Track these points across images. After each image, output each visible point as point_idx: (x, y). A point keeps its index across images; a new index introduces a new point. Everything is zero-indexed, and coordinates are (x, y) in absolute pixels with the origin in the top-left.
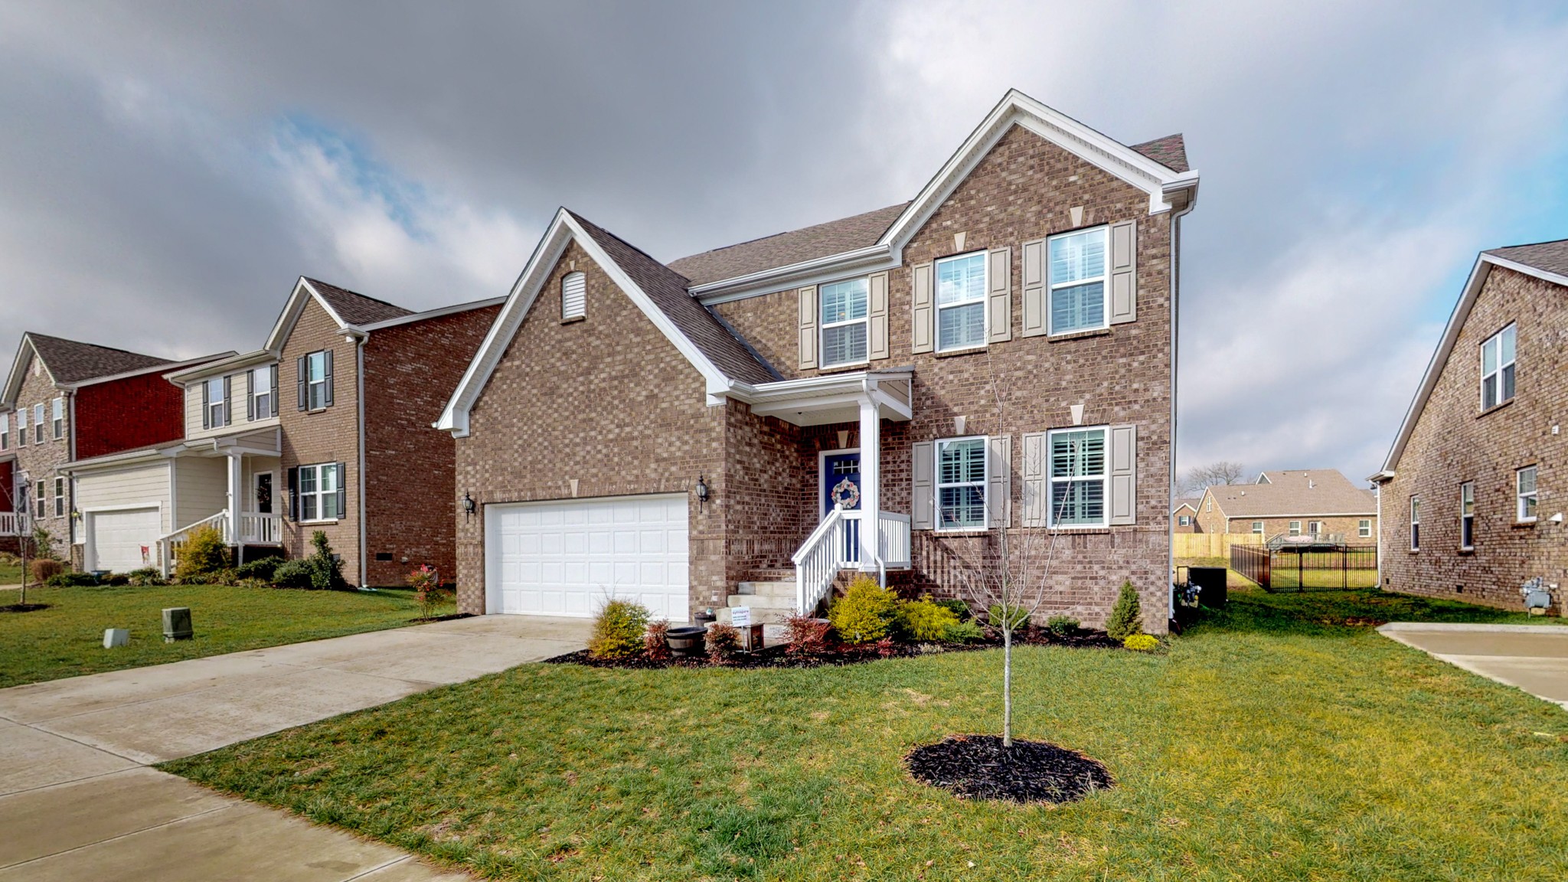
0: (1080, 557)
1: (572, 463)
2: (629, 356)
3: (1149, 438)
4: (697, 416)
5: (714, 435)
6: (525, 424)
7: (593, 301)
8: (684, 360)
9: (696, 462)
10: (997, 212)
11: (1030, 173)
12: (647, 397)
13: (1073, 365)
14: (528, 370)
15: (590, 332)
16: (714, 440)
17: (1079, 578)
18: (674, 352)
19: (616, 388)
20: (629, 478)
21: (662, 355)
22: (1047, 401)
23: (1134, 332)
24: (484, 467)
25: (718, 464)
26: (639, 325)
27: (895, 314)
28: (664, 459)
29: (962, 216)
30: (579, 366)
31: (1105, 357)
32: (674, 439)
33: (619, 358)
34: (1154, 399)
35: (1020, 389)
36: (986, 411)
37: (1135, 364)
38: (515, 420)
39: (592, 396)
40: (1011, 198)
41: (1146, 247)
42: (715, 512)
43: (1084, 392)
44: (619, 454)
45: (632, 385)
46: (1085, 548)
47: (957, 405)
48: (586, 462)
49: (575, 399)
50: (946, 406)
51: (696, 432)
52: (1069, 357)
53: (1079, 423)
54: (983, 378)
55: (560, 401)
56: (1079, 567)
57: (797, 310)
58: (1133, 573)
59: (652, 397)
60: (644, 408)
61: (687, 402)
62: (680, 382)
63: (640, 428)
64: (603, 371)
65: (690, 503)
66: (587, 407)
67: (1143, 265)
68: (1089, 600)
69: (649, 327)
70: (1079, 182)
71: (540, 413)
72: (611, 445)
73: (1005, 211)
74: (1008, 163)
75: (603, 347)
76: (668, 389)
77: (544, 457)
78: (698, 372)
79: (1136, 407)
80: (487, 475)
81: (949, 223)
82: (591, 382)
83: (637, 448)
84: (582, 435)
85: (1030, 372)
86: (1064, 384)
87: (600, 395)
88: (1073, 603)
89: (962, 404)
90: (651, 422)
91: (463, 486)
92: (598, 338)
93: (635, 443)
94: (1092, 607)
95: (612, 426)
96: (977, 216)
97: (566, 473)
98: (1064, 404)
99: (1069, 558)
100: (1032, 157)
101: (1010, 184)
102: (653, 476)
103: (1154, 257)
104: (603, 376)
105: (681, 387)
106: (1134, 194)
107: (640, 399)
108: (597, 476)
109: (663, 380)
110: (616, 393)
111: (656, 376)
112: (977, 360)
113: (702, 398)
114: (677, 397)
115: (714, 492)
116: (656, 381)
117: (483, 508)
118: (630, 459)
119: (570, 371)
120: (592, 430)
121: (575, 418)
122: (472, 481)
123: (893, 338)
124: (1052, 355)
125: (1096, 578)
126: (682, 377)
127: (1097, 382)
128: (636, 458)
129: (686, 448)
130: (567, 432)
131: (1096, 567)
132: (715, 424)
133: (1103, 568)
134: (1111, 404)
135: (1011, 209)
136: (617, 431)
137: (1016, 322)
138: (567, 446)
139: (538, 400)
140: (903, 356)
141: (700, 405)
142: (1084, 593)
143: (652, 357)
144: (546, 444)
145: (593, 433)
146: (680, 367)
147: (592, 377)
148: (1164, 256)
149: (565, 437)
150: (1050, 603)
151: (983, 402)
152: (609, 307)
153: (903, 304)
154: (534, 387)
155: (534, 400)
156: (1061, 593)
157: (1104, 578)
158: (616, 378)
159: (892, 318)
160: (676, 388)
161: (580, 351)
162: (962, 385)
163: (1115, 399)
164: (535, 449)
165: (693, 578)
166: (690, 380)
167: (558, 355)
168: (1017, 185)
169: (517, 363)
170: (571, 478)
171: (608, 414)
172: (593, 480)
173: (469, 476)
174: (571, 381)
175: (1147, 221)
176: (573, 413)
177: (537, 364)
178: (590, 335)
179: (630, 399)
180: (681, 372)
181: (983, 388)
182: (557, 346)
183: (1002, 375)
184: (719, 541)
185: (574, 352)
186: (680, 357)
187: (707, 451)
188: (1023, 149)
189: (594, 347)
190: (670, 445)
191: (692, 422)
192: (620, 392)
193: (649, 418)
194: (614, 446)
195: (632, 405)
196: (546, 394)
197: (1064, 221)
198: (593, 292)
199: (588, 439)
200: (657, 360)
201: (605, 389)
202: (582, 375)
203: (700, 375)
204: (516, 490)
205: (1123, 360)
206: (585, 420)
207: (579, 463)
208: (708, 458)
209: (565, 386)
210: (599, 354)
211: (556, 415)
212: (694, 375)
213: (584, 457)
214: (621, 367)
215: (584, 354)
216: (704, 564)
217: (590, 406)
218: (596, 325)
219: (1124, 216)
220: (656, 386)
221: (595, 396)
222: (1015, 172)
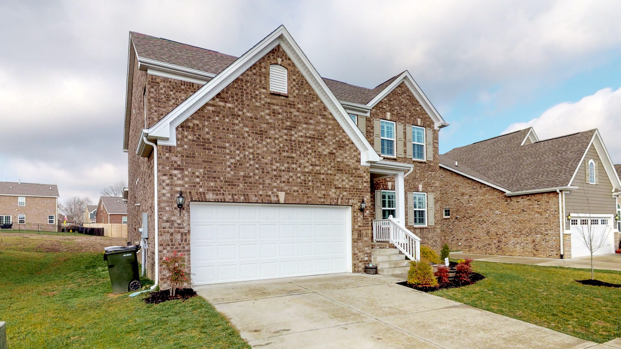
0: (422, 236)
1: (278, 181)
2: (318, 128)
4: (357, 169)
5: (365, 180)
6: (237, 149)
7: (294, 88)
8: (349, 140)
9: (356, 192)
10: (399, 110)
11: (407, 101)
12: (329, 153)
13: (419, 171)
14: (240, 113)
15: (292, 105)
18: (344, 134)
19: (310, 143)
20: (319, 195)
21: (338, 133)
23: (432, 164)
25: (367, 194)
26: (325, 113)
28: (340, 188)
29: (389, 106)
30: (283, 123)
31: (426, 171)
32: (344, 178)
33: (312, 127)
34: (437, 187)
37: (433, 175)
38: (227, 145)
39: (293, 143)
40: (403, 107)
41: (434, 139)
42: (366, 216)
43: (422, 181)
44: (312, 181)
45: (320, 144)
46: (423, 233)
48: (288, 182)
49: (281, 142)
51: (355, 177)
52: (418, 168)
53: (420, 191)
55: (268, 140)
58: (434, 241)
59: (331, 153)
60: (327, 158)
61: (351, 161)
62: (347, 150)
63: (325, 169)
64: (301, 131)
65: (354, 212)
66: (289, 149)
67: (433, 144)
69: (330, 116)
70: (419, 111)
71: (251, 145)
72: (307, 175)
75: (301, 117)
76: (341, 152)
77: (255, 174)
78: (356, 147)
79: (433, 188)
80: (198, 180)
82: (292, 135)
83: (323, 179)
84: (286, 165)
87: (299, 144)
90: (332, 167)
92: (298, 111)
93: (322, 176)
95: (307, 164)
97: (275, 187)
100: (408, 96)
101: (402, 102)
102: (334, 196)
103: (436, 143)
104: (300, 134)
105: (348, 152)
106: (431, 121)
107: (325, 153)
108: (298, 191)
109: (338, 147)
110: (309, 146)
111: (333, 143)
113: (359, 161)
114: (346, 157)
116: (334, 146)
118: (319, 185)
119: (276, 124)
120: (293, 163)
121: (280, 154)
122: (180, 182)
126: (348, 147)
127: (424, 178)
128: (323, 184)
129: (351, 184)
130: (274, 162)
132: (365, 174)
134: (427, 186)
135: (402, 111)
136: (311, 167)
137: (405, 152)
138: (275, 170)
139: (249, 135)
141: (357, 164)
143: (332, 132)
144: (257, 166)
145: (294, 166)
146: (347, 142)
147: (293, 133)
148: (438, 143)
149: (272, 164)
152: (305, 96)
153: (371, 132)
154: (246, 126)
155: (246, 135)
158: (310, 138)
160: (345, 153)
161: (285, 114)
163: (428, 184)
164: (248, 168)
165: (355, 248)
166: (352, 150)
167: (267, 111)
170: (278, 191)
171: (304, 156)
172: (295, 194)
173: (175, 178)
174: (277, 131)
175: (434, 131)
176: (279, 151)
177: (248, 111)
178: (291, 107)
179: (319, 152)
180: (347, 145)
182: (266, 105)
184: (368, 231)
185: (279, 114)
186: (347, 138)
187: (362, 187)
188: (405, 92)
189: (295, 116)
190: (342, 181)
191: (354, 171)
192: (312, 146)
193: (330, 164)
194: (309, 176)
195: (320, 155)
196: (256, 133)
197: (416, 122)
198: (294, 83)
199: (291, 169)
200: (335, 136)
201: (302, 142)
202: (285, 129)
203: (357, 149)
204: (229, 194)
205: (430, 173)
206: (288, 157)
207: (284, 182)
208: (362, 190)
209: (272, 132)
210: (298, 120)
211: (265, 149)
212: (355, 148)
213: (288, 179)
214: (313, 132)
215: (288, 118)
216: (362, 242)
217: (292, 149)
218: (296, 103)
219: (429, 127)
220: (334, 149)
221: (296, 144)
222: (403, 98)
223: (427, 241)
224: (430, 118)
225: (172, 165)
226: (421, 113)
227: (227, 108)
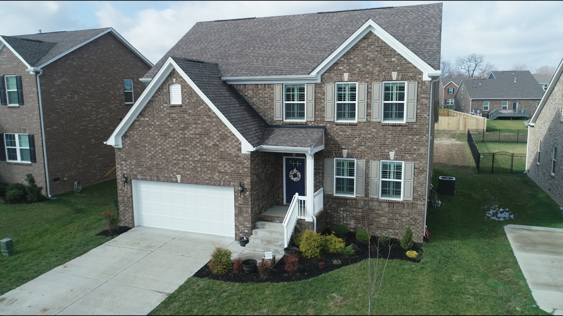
0: (391, 211)
1: (177, 168)
2: (204, 126)
3: (419, 168)
4: (237, 156)
5: (245, 165)
6: (152, 147)
9: (237, 176)
10: (362, 67)
11: (376, 53)
12: (214, 145)
13: (391, 135)
16: (245, 168)
17: (390, 219)
18: (225, 128)
19: (198, 138)
20: (206, 178)
21: (220, 128)
22: (380, 148)
23: (415, 126)
24: (131, 163)
25: (247, 177)
26: (209, 114)
28: (222, 172)
29: (347, 66)
30: (179, 126)
31: (403, 135)
32: (226, 164)
33: (199, 126)
34: (422, 154)
35: (369, 142)
36: (356, 149)
37: (415, 139)
38: (147, 144)
39: (186, 140)
40: (368, 63)
41: (421, 94)
42: (246, 197)
43: (395, 147)
44: (201, 167)
45: (206, 139)
46: (394, 208)
47: (344, 145)
48: (184, 168)
49: (178, 140)
50: (339, 145)
51: (237, 163)
52: (389, 132)
53: (393, 159)
54: (354, 135)
55: (170, 139)
56: (391, 215)
57: (273, 93)
58: (411, 219)
59: (215, 145)
60: (212, 149)
61: (233, 150)
62: (229, 141)
63: (211, 157)
64: (191, 130)
65: (235, 192)
66: (183, 144)
67: (420, 100)
68: (394, 228)
70: (396, 62)
71: (160, 143)
72: (197, 162)
73: (366, 67)
74: (367, 47)
75: (191, 120)
76: (223, 143)
77: (162, 163)
79: (415, 156)
80: (133, 167)
81: (341, 68)
82: (185, 134)
83: (209, 166)
84: (182, 156)
85: (374, 136)
86: (387, 143)
87: (190, 140)
88: (388, 228)
89: (346, 145)
90: (216, 156)
92: (189, 115)
93: (208, 164)
94: (395, 230)
95: (197, 155)
96: (353, 67)
97: (175, 171)
98: (387, 151)
99: (387, 211)
100: (377, 47)
101: (368, 56)
102: (217, 178)
103: (424, 98)
104: (191, 132)
105: (230, 143)
106: (417, 71)
107: (210, 145)
108: (190, 175)
109: (221, 139)
110: (198, 140)
111: (217, 137)
112: (352, 128)
113: (240, 150)
114: (228, 148)
115: (246, 189)
116: (218, 139)
117: (131, 181)
118: (206, 170)
119: (175, 127)
120: (187, 155)
121: (178, 148)
122: (125, 168)
123: (317, 113)
124: (383, 130)
125: (397, 220)
126: (230, 139)
127: (400, 144)
128: (209, 170)
129: (232, 169)
130: (174, 154)
131: (397, 215)
132: (245, 161)
133: (400, 216)
134: (405, 153)
135: (368, 67)
136: (199, 157)
137: (369, 115)
138: (174, 160)
139: (158, 137)
140: (321, 121)
141: (238, 152)
142: (393, 225)
143: (215, 128)
144: (164, 157)
145: (187, 156)
146: (229, 135)
147: (186, 132)
148: (427, 98)
149: (173, 156)
150: (379, 227)
151: (354, 145)
152: (194, 103)
153: (321, 99)
154: (156, 131)
155: (156, 137)
156: (384, 224)
157: (400, 220)
158: (198, 134)
159: (316, 104)
160: (227, 143)
161: (180, 119)
162: (346, 137)
163: (407, 151)
164: (158, 159)
165: (236, 222)
166: (234, 141)
167: (168, 119)
168: (371, 58)
170: (177, 174)
171: (194, 149)
172: (188, 176)
173: (123, 166)
174: (175, 132)
175: (422, 83)
176: (177, 146)
177: (158, 121)
178: (184, 113)
179: (205, 145)
180: (229, 137)
181: (355, 140)
182: (168, 115)
183: (363, 136)
184: (248, 209)
185: (176, 119)
187: (242, 172)
188: (374, 42)
189: (187, 119)
190: (225, 167)
191: (235, 159)
192: (200, 141)
193: (214, 154)
194: (198, 163)
195: (206, 147)
196: (163, 135)
197: (389, 77)
198: (185, 94)
199: (185, 158)
200: (218, 130)
201: (193, 138)
202: (181, 130)
203: (238, 140)
204: (149, 176)
205: (410, 137)
206: (183, 150)
207: (181, 168)
208: (243, 175)
209: (172, 133)
210: (189, 122)
211: (168, 145)
212: (236, 139)
213: (183, 166)
214: (200, 130)
215: (182, 121)
216: (242, 217)
217: (185, 144)
218: (187, 109)
219: (413, 79)
220: (217, 141)
221: (188, 140)
222: (370, 52)
223: (399, 218)
224: (416, 67)
225: (121, 159)
226: (399, 63)
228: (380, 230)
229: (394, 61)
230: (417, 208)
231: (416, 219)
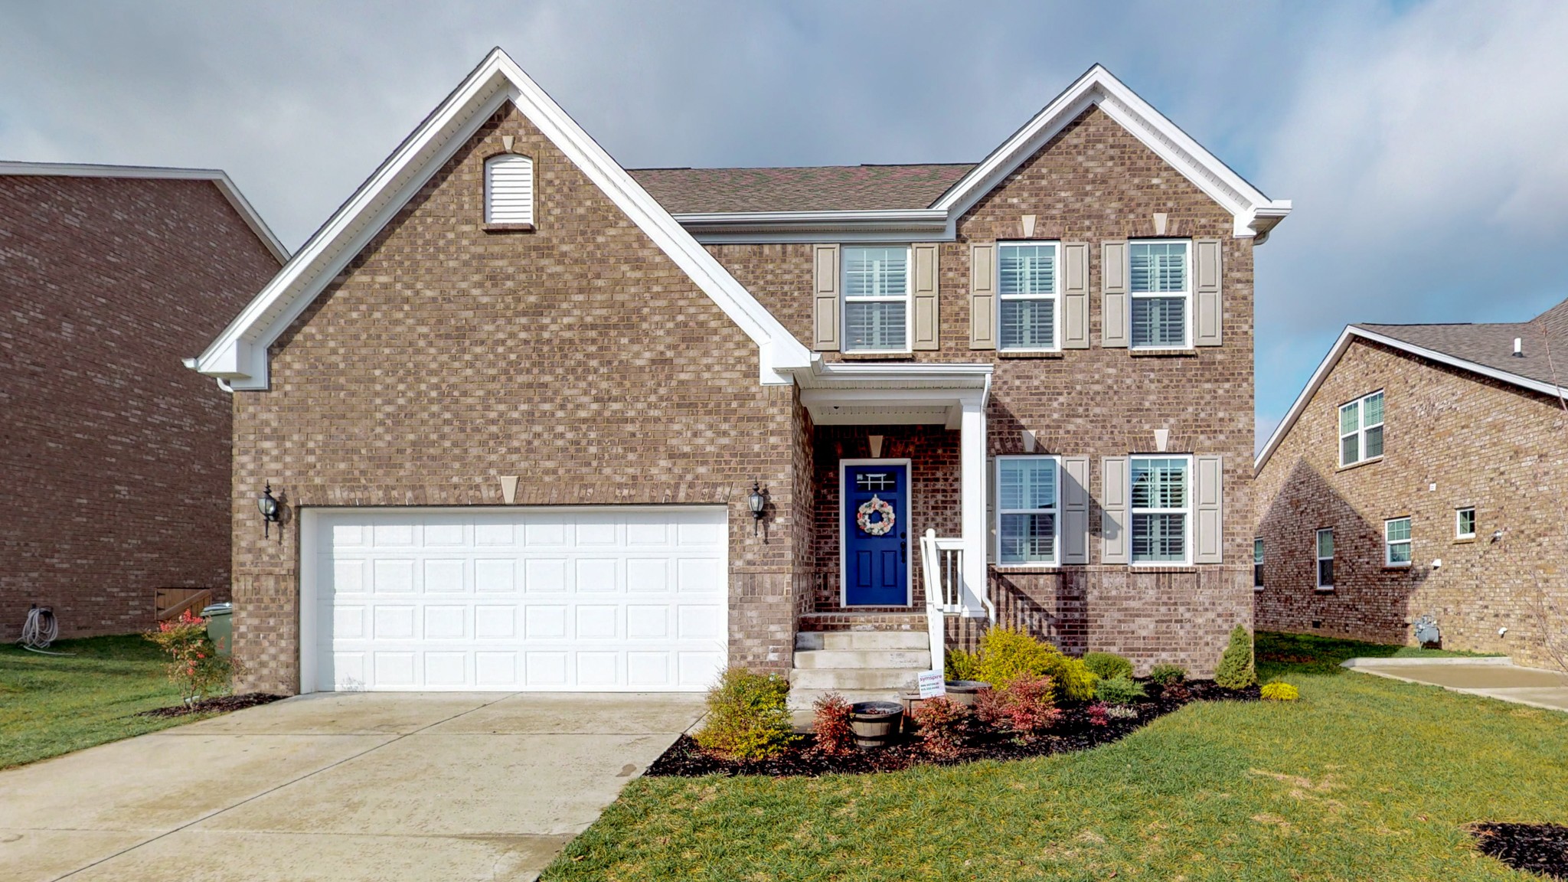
0: (1165, 598)
1: (502, 450)
2: (619, 297)
3: (1234, 471)
4: (744, 397)
5: (772, 426)
6: (401, 380)
7: (550, 204)
8: (720, 315)
9: (742, 462)
10: (1073, 199)
11: (1110, 164)
12: (653, 361)
13: (1156, 384)
14: (409, 293)
15: (545, 250)
16: (772, 433)
17: (1163, 621)
18: (702, 302)
19: (594, 341)
20: (618, 479)
21: (681, 303)
22: (1129, 421)
23: (1219, 357)
24: (303, 445)
25: (779, 467)
26: (640, 254)
27: (946, 298)
28: (685, 455)
29: (1031, 195)
30: (518, 300)
31: (1190, 381)
32: (701, 427)
33: (600, 297)
34: (1239, 431)
35: (1098, 405)
36: (1059, 427)
37: (1220, 392)
38: (377, 372)
39: (546, 349)
40: (1089, 188)
41: (1230, 269)
42: (774, 534)
43: (1168, 416)
44: (599, 443)
46: (1170, 587)
47: (1025, 416)
48: (530, 451)
49: (511, 350)
50: (1012, 416)
51: (741, 419)
52: (1152, 376)
53: (1164, 450)
54: (1054, 388)
55: (478, 350)
56: (1163, 609)
57: (810, 271)
58: (1219, 615)
59: (660, 361)
60: (646, 377)
61: (727, 375)
62: (714, 346)
63: (640, 406)
64: (567, 313)
65: (731, 521)
66: (534, 364)
67: (1228, 288)
68: (1174, 646)
69: (658, 259)
70: (1163, 187)
71: (434, 366)
72: (584, 427)
73: (1082, 200)
74: (1085, 147)
76: (692, 353)
77: (443, 437)
78: (744, 334)
79: (1222, 437)
80: (311, 459)
81: (1015, 201)
82: (543, 328)
83: (633, 435)
84: (524, 407)
85: (1110, 387)
86: (1147, 404)
87: (561, 349)
88: (1157, 650)
89: (1031, 416)
90: (661, 399)
91: (252, 473)
92: (559, 262)
93: (630, 428)
94: (1177, 653)
95: (585, 399)
96: (1049, 200)
97: (491, 465)
98: (1147, 427)
99: (1154, 600)
100: (1112, 147)
101: (1087, 171)
102: (664, 478)
103: (1239, 281)
104: (566, 320)
105: (716, 353)
106: (1218, 212)
107: (639, 362)
108: (555, 472)
109: (683, 340)
110: (593, 349)
111: (668, 333)
112: (1049, 366)
113: (753, 372)
114: (709, 368)
115: (772, 506)
116: (669, 340)
117: (298, 514)
118: (620, 450)
119: (500, 306)
120: (545, 401)
121: (510, 379)
122: (274, 466)
123: (945, 326)
124: (1134, 371)
125: (1181, 621)
126: (716, 338)
127: (1181, 406)
128: (633, 450)
129: (725, 441)
130: (492, 401)
131: (1181, 609)
132: (773, 411)
133: (1189, 610)
134: (1196, 432)
135: (1088, 200)
136: (595, 406)
137: (1095, 329)
138: (493, 422)
139: (431, 344)
140: (957, 350)
141: (747, 382)
142: (1169, 638)
143: (662, 303)
144: (447, 416)
145: (547, 407)
146: (713, 324)
147: (546, 321)
148: (1248, 281)
149: (487, 408)
150: (1132, 650)
151: (1056, 416)
152: (582, 218)
153: (957, 286)
154: (422, 322)
155: (422, 343)
156: (1144, 638)
157: (1190, 621)
158: (593, 327)
159: (942, 301)
160: (706, 354)
161: (523, 277)
162: (1031, 394)
163: (1200, 426)
164: (423, 422)
165: (735, 628)
166: (731, 345)
167: (476, 278)
168: (1095, 175)
169: (383, 279)
170: (501, 473)
171: (577, 379)
172: (547, 479)
173: (266, 459)
174: (501, 322)
175: (1231, 243)
176: (506, 372)
177: (428, 286)
178: (543, 256)
179: (621, 362)
180: (715, 332)
181: (1056, 399)
182: (474, 263)
183: (1078, 387)
184: (780, 576)
185: (508, 277)
186: (715, 310)
187: (761, 448)
188: (1102, 135)
189: (551, 275)
190: (695, 435)
191: (734, 405)
192: (601, 348)
193: (656, 393)
194: (589, 429)
195: (625, 370)
196: (448, 337)
197: (1147, 226)
198: (549, 190)
199: (537, 415)
200: (672, 311)
201: (571, 341)
202: (525, 314)
203: (749, 339)
204: (379, 487)
205: (1208, 386)
206: (530, 386)
207: (517, 450)
208: (763, 457)
209: (490, 328)
210: (560, 286)
211: (469, 372)
212: (739, 338)
213: (529, 443)
214: (604, 312)
215: (530, 284)
216: (757, 608)
217: (541, 364)
218: (556, 242)
219: (1208, 233)
220: (669, 347)
221: (552, 350)
222: (1093, 159)
223: (1187, 615)
224: (1214, 203)
225: (261, 432)
226: (1170, 191)
227: (377, 286)
228: (1133, 656)
229: (1158, 186)
230: (1233, 582)
231: (1232, 615)
